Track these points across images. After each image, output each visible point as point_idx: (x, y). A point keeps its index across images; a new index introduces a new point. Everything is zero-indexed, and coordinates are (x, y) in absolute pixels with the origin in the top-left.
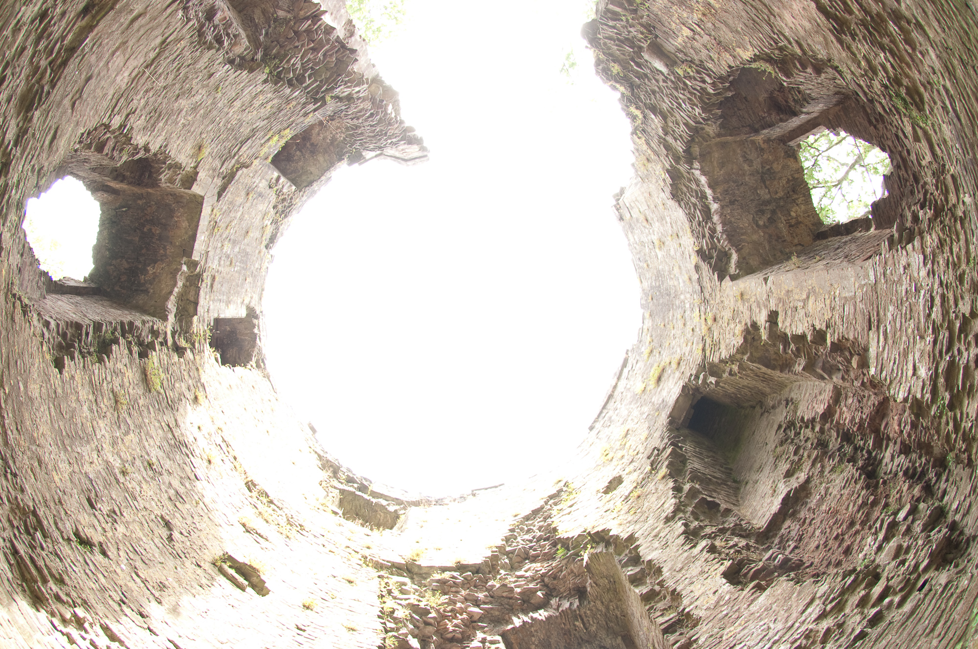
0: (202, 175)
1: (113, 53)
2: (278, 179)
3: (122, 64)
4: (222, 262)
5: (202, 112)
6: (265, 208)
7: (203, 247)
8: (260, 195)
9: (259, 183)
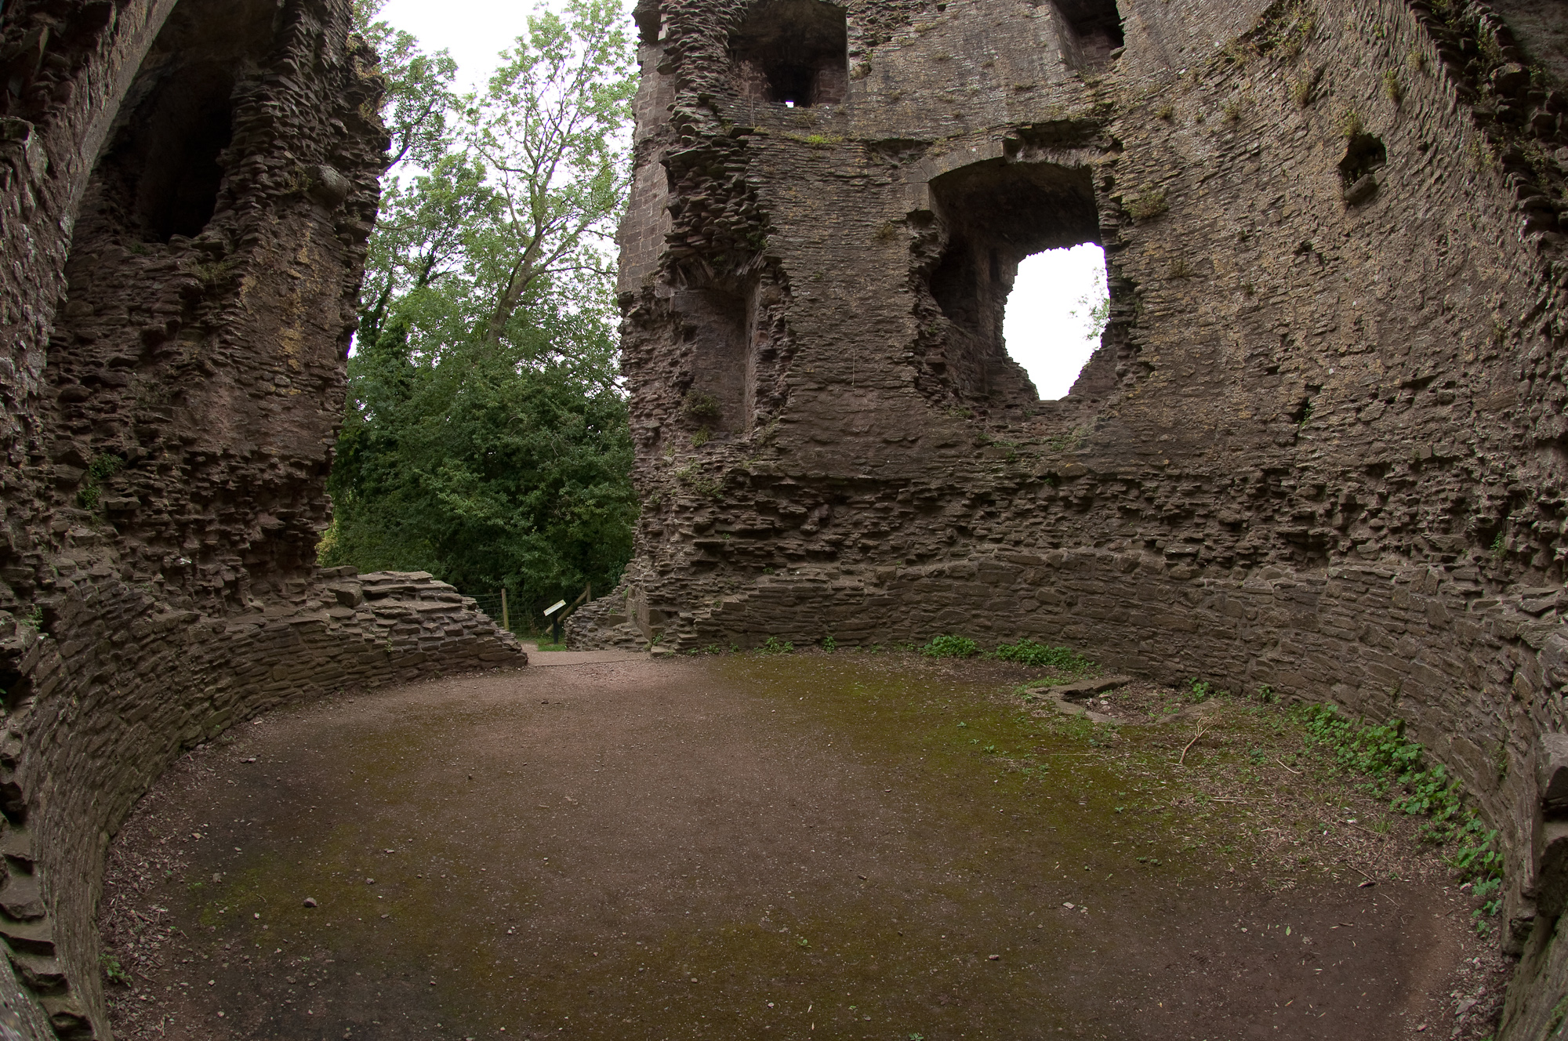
0: (908, 207)
1: (857, 434)
2: (855, 55)
3: (860, 415)
4: (994, 82)
5: (849, 272)
6: (898, 53)
7: (984, 142)
8: (887, 78)
9: (875, 94)
